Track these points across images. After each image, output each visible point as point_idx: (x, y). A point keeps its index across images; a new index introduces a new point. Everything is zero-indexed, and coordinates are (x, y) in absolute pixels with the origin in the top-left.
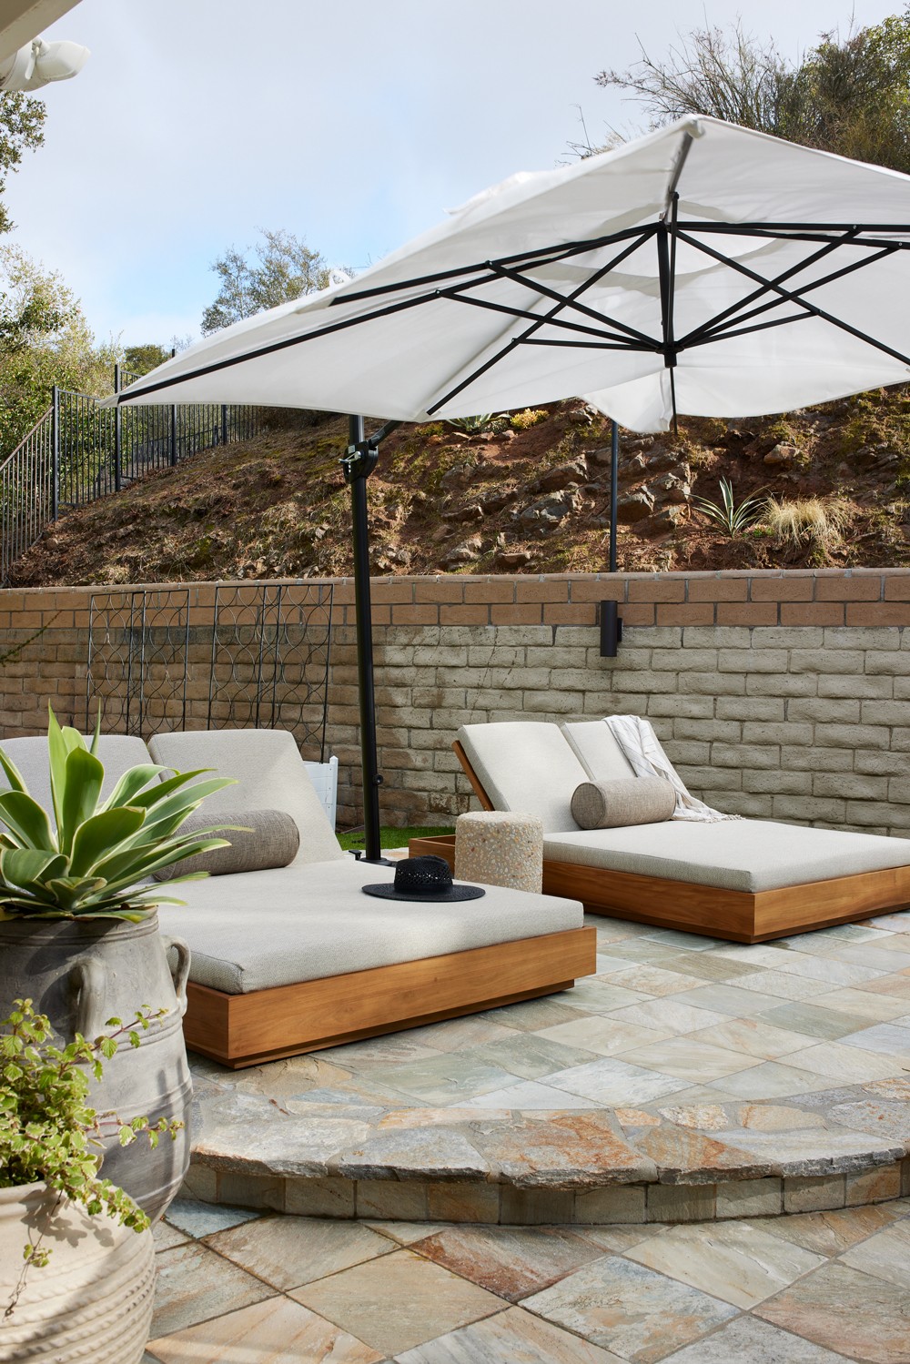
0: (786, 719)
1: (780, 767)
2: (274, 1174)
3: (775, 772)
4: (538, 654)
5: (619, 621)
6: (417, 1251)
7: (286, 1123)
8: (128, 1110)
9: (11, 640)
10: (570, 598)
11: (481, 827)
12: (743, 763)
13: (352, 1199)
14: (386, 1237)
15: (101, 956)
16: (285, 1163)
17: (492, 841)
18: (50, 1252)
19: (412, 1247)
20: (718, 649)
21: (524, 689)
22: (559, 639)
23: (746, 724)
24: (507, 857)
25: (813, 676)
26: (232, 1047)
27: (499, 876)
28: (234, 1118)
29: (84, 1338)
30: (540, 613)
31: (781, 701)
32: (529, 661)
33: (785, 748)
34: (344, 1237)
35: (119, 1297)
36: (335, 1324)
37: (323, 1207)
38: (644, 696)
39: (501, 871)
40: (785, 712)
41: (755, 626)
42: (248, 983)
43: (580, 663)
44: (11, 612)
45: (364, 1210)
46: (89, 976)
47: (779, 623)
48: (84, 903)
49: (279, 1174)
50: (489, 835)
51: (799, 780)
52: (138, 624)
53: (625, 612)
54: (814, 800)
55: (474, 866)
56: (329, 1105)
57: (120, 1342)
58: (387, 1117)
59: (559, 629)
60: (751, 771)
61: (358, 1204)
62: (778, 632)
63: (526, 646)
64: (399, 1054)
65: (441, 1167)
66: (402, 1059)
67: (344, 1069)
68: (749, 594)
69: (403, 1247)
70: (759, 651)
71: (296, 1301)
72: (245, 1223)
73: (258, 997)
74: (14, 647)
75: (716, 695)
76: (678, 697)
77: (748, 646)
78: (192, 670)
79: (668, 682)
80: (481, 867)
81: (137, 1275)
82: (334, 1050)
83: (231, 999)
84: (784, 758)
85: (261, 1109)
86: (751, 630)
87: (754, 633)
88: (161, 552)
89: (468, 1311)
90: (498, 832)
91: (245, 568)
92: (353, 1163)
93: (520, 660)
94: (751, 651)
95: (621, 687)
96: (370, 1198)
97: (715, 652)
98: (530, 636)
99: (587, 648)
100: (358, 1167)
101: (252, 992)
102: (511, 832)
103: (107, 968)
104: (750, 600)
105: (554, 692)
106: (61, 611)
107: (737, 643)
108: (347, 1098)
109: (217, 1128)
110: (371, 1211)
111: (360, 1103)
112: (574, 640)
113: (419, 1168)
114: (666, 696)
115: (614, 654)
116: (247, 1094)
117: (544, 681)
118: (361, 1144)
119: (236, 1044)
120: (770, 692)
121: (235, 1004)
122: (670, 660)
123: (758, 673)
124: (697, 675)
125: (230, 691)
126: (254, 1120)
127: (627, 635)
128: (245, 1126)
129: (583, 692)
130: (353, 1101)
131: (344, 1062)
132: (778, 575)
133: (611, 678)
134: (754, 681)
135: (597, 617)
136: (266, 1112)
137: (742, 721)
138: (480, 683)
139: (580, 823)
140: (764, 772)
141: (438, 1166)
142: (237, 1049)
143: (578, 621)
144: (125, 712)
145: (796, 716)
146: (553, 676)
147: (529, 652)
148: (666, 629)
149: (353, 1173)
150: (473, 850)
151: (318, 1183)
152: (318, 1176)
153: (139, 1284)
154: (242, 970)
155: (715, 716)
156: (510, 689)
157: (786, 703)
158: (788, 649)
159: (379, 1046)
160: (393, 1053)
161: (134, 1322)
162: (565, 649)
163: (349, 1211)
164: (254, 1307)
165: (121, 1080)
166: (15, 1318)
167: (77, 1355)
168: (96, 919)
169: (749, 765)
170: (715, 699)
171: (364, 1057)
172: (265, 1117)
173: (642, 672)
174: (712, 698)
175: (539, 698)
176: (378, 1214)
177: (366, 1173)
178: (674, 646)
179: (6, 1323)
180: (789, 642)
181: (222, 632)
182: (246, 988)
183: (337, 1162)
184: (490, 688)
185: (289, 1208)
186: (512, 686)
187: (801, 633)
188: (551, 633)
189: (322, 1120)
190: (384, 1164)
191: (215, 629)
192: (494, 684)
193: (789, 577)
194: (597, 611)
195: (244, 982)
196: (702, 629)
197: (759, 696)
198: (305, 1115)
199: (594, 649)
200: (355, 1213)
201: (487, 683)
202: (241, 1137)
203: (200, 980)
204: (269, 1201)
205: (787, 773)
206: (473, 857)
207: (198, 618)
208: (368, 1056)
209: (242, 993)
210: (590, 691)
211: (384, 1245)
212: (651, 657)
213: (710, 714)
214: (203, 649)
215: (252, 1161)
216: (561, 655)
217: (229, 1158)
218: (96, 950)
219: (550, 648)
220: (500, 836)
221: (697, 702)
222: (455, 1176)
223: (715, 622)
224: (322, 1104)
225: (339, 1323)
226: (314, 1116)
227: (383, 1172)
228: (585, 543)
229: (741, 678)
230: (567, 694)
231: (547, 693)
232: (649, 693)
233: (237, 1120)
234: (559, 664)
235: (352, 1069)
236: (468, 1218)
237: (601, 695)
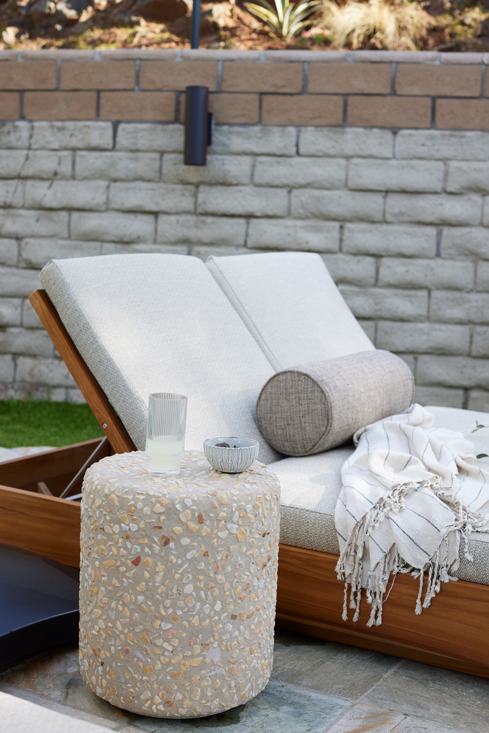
0: (438, 255)
1: (428, 319)
3: (420, 325)
4: (90, 161)
5: (210, 116)
10: (138, 82)
11: (159, 508)
12: (379, 313)
17: (186, 541)
20: (348, 158)
21: (70, 209)
22: (123, 140)
23: (385, 261)
24: (219, 577)
25: (476, 198)
27: (201, 620)
30: (94, 104)
31: (432, 231)
32: (78, 170)
33: (436, 294)
38: (242, 221)
39: (207, 609)
40: (438, 244)
41: (400, 128)
43: (151, 174)
47: (433, 125)
50: (178, 529)
51: (454, 336)
53: (219, 105)
54: (470, 362)
55: (141, 598)
59: (122, 127)
60: (389, 324)
62: (432, 138)
63: (74, 150)
68: (393, 83)
70: (405, 162)
75: (342, 221)
76: (290, 222)
77: (390, 155)
79: (276, 201)
80: (157, 603)
84: (433, 307)
86: (395, 133)
87: (399, 138)
90: (200, 520)
93: (66, 169)
94: (394, 162)
95: (210, 208)
97: (343, 162)
98: (80, 136)
99: (162, 153)
102: (229, 519)
104: (394, 93)
105: (114, 215)
107: (375, 151)
112: (143, 142)
114: (273, 221)
115: (203, 163)
117: (99, 199)
120: (418, 218)
122: (279, 171)
123: (403, 192)
124: (317, 193)
127: (218, 137)
129: (156, 214)
132: (434, 59)
133: (195, 196)
134: (396, 204)
135: (177, 111)
137: (377, 256)
138: (9, 201)
139: (274, 443)
140: (406, 326)
143: (150, 116)
145: (452, 251)
146: (113, 192)
147: (78, 159)
148: (275, 129)
150: (136, 562)
155: (341, 250)
156: (50, 209)
157: (439, 234)
158: (445, 160)
162: (131, 155)
169: (386, 314)
170: (341, 227)
173: (239, 188)
174: (336, 225)
175: (92, 222)
178: (286, 152)
180: (446, 150)
184: (23, 207)
186: (54, 204)
187: (463, 140)
188: (110, 132)
192: (28, 202)
193: (449, 63)
194: (178, 103)
196: (326, 131)
197: (402, 223)
199: (172, 156)
201: (18, 200)
205: (437, 326)
206: (138, 579)
210: (166, 213)
212: (253, 167)
213: (335, 246)
216: (124, 164)
219: (108, 154)
220: (205, 529)
221: (317, 230)
223: (344, 121)
228: (113, 42)
229: (378, 199)
230: (132, 216)
231: (104, 215)
232: (249, 216)
234: (121, 175)
237: (182, 218)
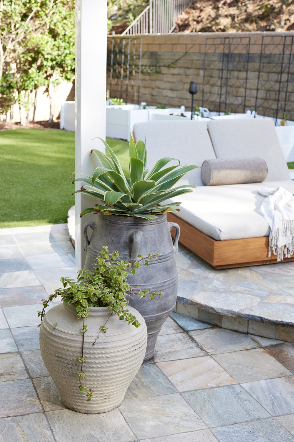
2: (217, 312)
6: (266, 349)
7: (229, 294)
8: (149, 285)
9: (172, 57)
13: (247, 326)
14: (256, 342)
15: (142, 230)
16: (222, 309)
18: (107, 329)
19: (264, 348)
26: (215, 261)
28: (210, 289)
29: (117, 356)
34: (240, 340)
35: (130, 346)
36: (224, 369)
37: (236, 328)
42: (223, 237)
44: (173, 44)
45: (251, 331)
46: (136, 238)
48: (139, 210)
49: (219, 313)
52: (227, 52)
56: (248, 289)
57: (130, 360)
58: (269, 298)
61: (249, 329)
64: (286, 271)
65: (280, 320)
66: (287, 274)
67: (261, 275)
69: (261, 347)
71: (214, 359)
72: (206, 328)
73: (226, 243)
74: (174, 61)
78: (251, 75)
81: (137, 341)
82: (259, 266)
83: (216, 242)
85: (221, 287)
88: (246, 11)
89: (276, 374)
91: (286, 20)
92: (247, 314)
96: (253, 328)
100: (249, 315)
101: (225, 240)
103: (144, 235)
106: (194, 44)
108: (257, 287)
109: (201, 292)
110: (254, 332)
111: (261, 290)
113: (272, 319)
116: (218, 280)
118: (254, 307)
119: (217, 260)
121: (217, 244)
125: (268, 86)
126: (217, 291)
128: (213, 293)
130: (259, 289)
131: (262, 272)
136: (222, 288)
141: (279, 320)
142: (217, 262)
144: (219, 93)
149: (246, 317)
151: (235, 319)
152: (234, 316)
153: (137, 343)
154: (221, 231)
159: (280, 267)
160: (284, 271)
161: (135, 355)
163: (246, 331)
164: (198, 358)
165: (147, 274)
166: (95, 346)
167: (114, 361)
168: (139, 217)
171: (272, 271)
172: (222, 290)
176: (256, 334)
177: (252, 318)
179: (92, 347)
181: (266, 57)
182: (222, 239)
183: (240, 312)
185: (223, 326)
189: (243, 295)
190: (259, 316)
191: (261, 56)
195: (221, 236)
198: (237, 292)
200: (248, 332)
202: (209, 297)
203: (206, 233)
204: (216, 322)
207: (255, 50)
208: (273, 271)
209: (220, 240)
211: (254, 345)
214: (257, 65)
215: (210, 307)
217: (202, 305)
218: (140, 228)
222: (285, 325)
224: (245, 288)
225: (226, 369)
226: (241, 293)
227: (259, 319)
233: (210, 290)
235: (264, 276)
236: (290, 341)
